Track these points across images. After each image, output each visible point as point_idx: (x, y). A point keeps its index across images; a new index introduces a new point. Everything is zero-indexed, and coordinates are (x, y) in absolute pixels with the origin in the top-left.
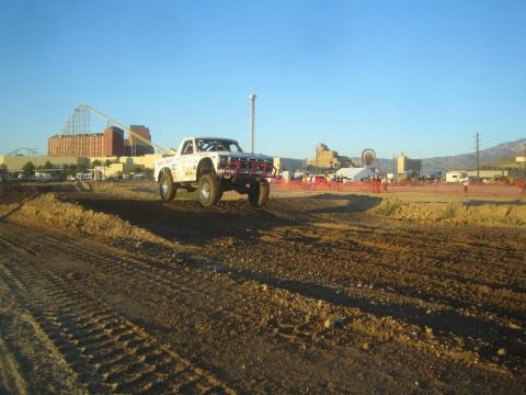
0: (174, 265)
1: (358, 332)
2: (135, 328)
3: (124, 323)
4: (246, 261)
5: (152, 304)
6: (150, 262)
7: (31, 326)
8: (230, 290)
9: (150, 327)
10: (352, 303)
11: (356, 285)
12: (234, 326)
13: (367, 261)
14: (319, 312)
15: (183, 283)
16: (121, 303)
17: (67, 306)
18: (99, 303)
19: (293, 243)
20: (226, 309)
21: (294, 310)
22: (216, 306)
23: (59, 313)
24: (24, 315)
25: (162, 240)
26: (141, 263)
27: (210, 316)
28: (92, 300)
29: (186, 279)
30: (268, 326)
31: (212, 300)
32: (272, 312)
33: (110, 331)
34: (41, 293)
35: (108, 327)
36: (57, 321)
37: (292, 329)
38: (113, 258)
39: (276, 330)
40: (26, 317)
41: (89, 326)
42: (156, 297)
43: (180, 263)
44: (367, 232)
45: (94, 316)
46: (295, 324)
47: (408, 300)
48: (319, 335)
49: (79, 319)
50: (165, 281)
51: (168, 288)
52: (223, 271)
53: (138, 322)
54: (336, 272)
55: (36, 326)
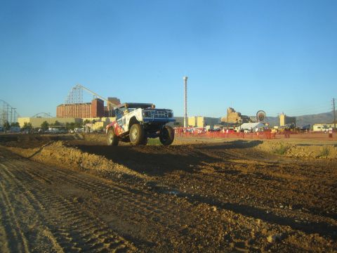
0: (145, 191)
1: (295, 247)
2: (127, 243)
3: (118, 239)
4: (195, 189)
5: (136, 222)
6: (129, 190)
7: (50, 241)
8: (190, 211)
9: (137, 242)
10: (282, 221)
11: (278, 207)
12: (199, 241)
13: (280, 188)
14: (261, 229)
15: (154, 205)
16: (113, 221)
17: (75, 224)
18: (98, 221)
19: (224, 175)
20: (190, 226)
21: (241, 227)
22: (183, 224)
23: (70, 230)
24: (45, 231)
25: (135, 173)
26: (123, 190)
27: (180, 232)
28: (92, 219)
29: (157, 202)
30: (224, 241)
31: (179, 219)
32: (225, 228)
33: (108, 245)
34: (56, 214)
35: (106, 241)
36: (68, 236)
37: (244, 243)
38: (103, 185)
39: (232, 245)
40: (47, 233)
41: (93, 240)
42: (138, 217)
43: (150, 190)
44: (272, 166)
45: (96, 232)
46: (245, 239)
47: (322, 218)
48: (266, 249)
49: (84, 235)
50: (142, 204)
51: (145, 209)
52: (181, 195)
53: (127, 238)
54: (261, 196)
55: (54, 241)
